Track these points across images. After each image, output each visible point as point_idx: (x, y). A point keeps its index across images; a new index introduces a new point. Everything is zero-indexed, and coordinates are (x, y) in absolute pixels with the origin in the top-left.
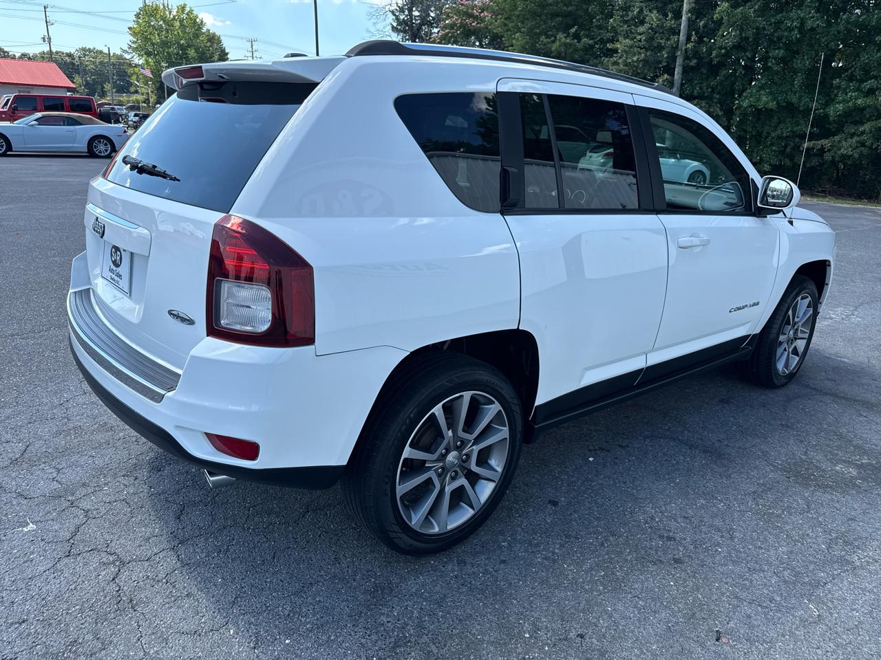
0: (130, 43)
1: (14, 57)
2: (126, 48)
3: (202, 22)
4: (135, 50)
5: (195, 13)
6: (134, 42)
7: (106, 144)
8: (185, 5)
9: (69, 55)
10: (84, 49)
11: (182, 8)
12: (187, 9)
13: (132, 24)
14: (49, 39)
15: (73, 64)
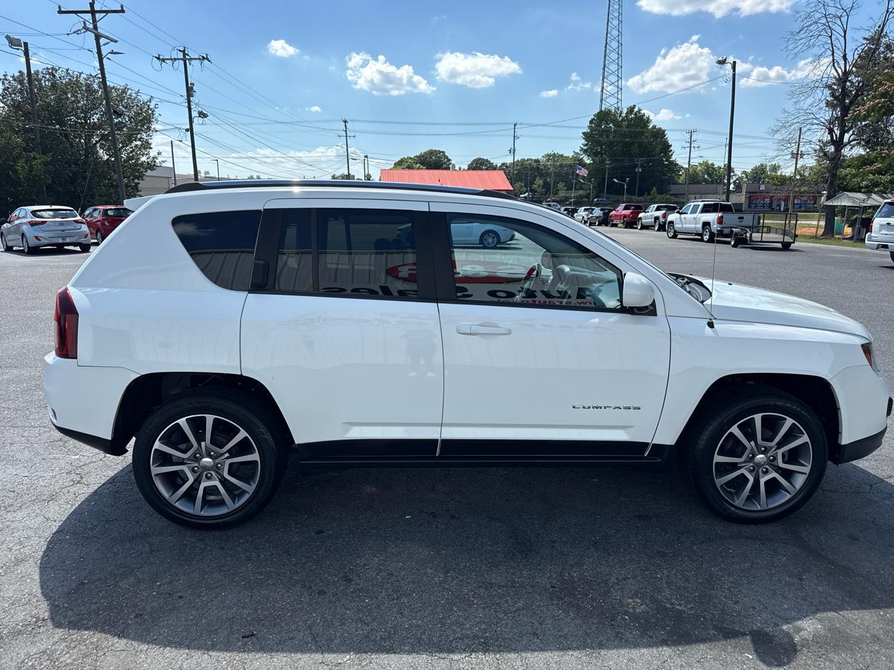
0: (582, 146)
1: (495, 168)
2: (578, 151)
3: (648, 119)
4: (585, 151)
5: (642, 112)
6: (585, 145)
7: (494, 238)
8: (634, 106)
9: (537, 161)
10: (549, 155)
11: (631, 110)
12: (636, 110)
13: (585, 130)
14: (514, 150)
15: (538, 168)
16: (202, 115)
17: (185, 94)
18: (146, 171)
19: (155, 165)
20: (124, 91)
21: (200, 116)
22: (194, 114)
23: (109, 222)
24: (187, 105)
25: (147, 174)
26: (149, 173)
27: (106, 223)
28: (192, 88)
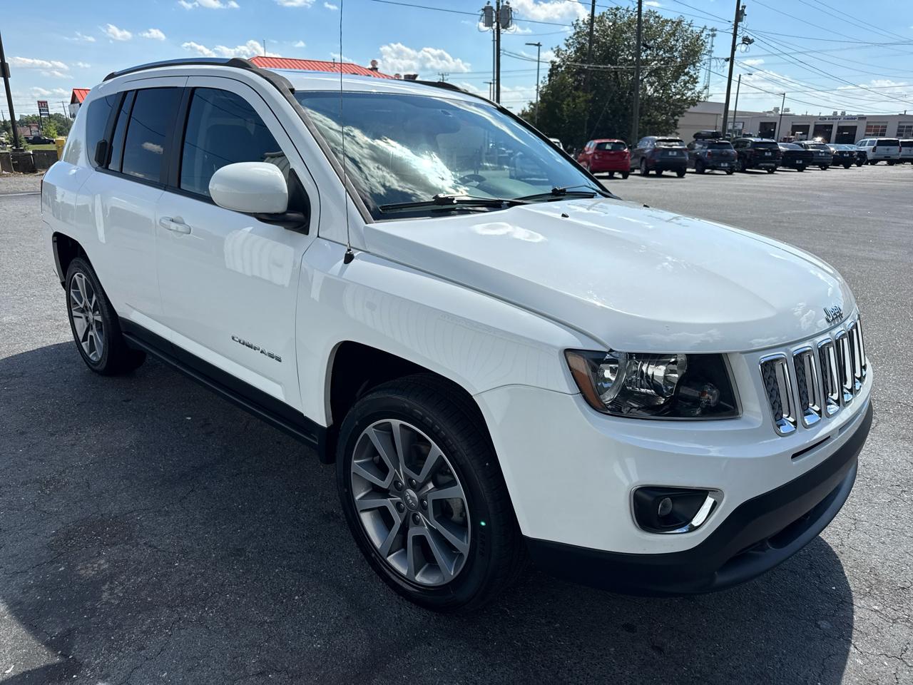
16: (747, 41)
17: (733, 19)
18: (688, 108)
19: (698, 101)
20: (679, 23)
21: (743, 43)
22: (739, 40)
23: (599, 156)
24: (732, 31)
25: (689, 110)
26: (692, 109)
27: (597, 157)
28: (743, 11)
